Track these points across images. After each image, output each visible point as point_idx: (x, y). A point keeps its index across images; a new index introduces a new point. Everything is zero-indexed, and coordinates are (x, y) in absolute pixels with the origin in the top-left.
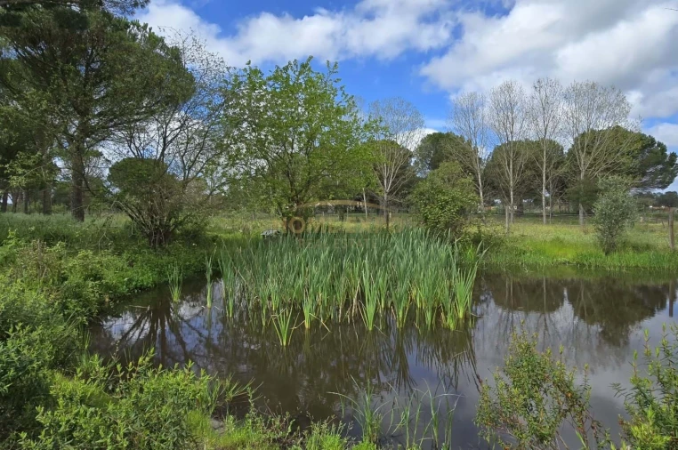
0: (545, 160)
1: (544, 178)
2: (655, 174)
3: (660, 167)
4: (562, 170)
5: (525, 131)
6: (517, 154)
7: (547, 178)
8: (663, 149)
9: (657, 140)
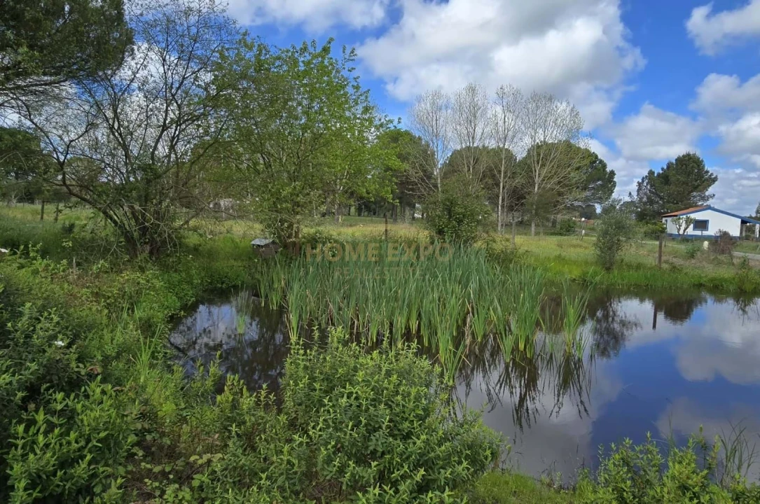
0: (503, 169)
1: (501, 188)
2: (596, 189)
3: (600, 182)
4: (519, 181)
5: (485, 137)
6: (476, 161)
7: (503, 188)
8: (604, 166)
9: (599, 157)
